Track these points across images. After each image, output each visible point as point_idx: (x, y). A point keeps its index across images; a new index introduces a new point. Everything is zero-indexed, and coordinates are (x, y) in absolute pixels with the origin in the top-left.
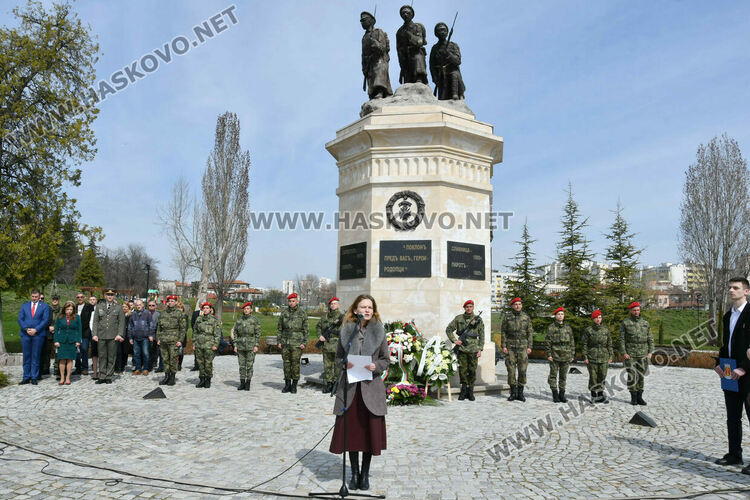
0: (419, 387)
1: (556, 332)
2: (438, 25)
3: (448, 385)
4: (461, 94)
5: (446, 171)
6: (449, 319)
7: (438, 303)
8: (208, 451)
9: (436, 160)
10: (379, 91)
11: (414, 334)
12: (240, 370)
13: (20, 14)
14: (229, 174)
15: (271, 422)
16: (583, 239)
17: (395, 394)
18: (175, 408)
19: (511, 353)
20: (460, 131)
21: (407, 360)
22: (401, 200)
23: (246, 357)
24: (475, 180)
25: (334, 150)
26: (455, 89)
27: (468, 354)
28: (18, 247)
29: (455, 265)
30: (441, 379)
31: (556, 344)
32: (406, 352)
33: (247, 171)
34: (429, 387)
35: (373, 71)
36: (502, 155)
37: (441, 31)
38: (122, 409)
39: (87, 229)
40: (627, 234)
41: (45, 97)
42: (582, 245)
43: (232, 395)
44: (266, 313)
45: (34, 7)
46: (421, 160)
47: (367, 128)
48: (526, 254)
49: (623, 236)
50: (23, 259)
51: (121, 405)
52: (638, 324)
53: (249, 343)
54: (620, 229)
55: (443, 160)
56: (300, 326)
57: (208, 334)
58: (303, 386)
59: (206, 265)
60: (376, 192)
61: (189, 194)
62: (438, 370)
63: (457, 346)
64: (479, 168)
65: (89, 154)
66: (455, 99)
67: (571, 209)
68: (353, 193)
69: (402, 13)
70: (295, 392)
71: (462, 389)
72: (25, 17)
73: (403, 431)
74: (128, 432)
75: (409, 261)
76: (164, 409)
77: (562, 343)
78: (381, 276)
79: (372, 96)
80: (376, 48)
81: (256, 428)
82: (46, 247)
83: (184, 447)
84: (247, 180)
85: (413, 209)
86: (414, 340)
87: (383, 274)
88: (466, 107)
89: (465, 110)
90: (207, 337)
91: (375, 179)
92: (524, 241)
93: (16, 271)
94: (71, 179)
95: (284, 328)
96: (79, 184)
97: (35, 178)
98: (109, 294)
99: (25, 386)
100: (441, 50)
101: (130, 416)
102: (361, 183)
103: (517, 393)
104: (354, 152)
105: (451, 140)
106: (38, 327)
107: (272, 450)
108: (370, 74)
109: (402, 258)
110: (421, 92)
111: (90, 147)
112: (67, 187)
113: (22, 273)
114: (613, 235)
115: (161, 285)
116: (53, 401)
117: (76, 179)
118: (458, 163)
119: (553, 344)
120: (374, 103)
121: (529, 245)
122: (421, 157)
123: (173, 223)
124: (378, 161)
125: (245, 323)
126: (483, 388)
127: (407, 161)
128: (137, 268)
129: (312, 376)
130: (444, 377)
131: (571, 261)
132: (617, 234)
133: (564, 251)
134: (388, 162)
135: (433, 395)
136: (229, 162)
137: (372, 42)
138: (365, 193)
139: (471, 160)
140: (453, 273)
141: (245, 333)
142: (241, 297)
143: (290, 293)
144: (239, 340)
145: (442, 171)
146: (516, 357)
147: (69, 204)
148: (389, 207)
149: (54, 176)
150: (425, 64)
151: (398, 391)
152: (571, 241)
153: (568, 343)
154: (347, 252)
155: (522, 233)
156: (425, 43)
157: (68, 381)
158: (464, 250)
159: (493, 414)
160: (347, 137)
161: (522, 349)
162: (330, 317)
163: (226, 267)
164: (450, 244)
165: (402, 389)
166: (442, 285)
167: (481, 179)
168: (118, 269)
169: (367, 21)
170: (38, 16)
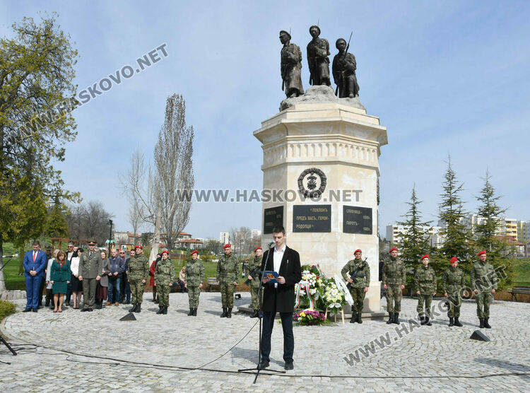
0: (320, 312)
1: (422, 273)
2: (338, 40)
3: (342, 312)
4: (355, 92)
5: (343, 153)
6: (344, 263)
7: (336, 251)
8: (171, 350)
9: (335, 145)
10: (294, 92)
11: (318, 274)
12: (190, 301)
13: (17, 28)
14: (176, 144)
15: (213, 334)
16: (459, 201)
17: (303, 317)
18: (144, 326)
19: (390, 288)
20: (353, 124)
21: (312, 293)
22: (309, 175)
23: (194, 291)
24: (365, 159)
25: (259, 136)
26: (351, 89)
27: (357, 289)
28: (17, 209)
29: (349, 223)
30: (337, 307)
31: (422, 282)
32: (312, 287)
33: (191, 143)
34: (328, 313)
35: (289, 76)
36: (387, 139)
37: (341, 45)
38: (107, 327)
39: (68, 194)
40: (494, 197)
41: (36, 91)
42: (457, 205)
43: (184, 319)
44: (206, 260)
45: (28, 22)
46: (324, 145)
47: (284, 121)
48: (414, 212)
49: (490, 198)
50: (21, 218)
51: (105, 324)
52: (484, 268)
53: (196, 280)
54: (488, 193)
55: (341, 145)
56: (233, 268)
57: (166, 274)
58: (236, 313)
59: (159, 221)
60: (290, 169)
61: (145, 163)
62: (334, 300)
63: (350, 284)
64: (368, 150)
65: (71, 136)
66: (351, 97)
67: (450, 176)
68: (273, 170)
69: (311, 31)
70: (230, 317)
71: (353, 315)
72: (21, 31)
73: (305, 341)
74: (116, 340)
75: (315, 220)
76: (137, 327)
77: (426, 282)
78: (294, 231)
79: (289, 95)
80: (291, 59)
81: (203, 338)
82: (38, 208)
83: (155, 348)
84: (191, 150)
85: (318, 182)
86: (318, 278)
87: (296, 230)
88: (359, 104)
89: (358, 106)
90: (166, 277)
91: (290, 159)
92: (412, 202)
93: (15, 226)
94: (57, 156)
95: (221, 270)
96: (64, 159)
97: (29, 155)
98: (91, 245)
99: (29, 313)
100: (341, 60)
101: (113, 330)
102: (279, 162)
103: (394, 318)
104: (275, 138)
105: (347, 130)
106: (38, 269)
107: (215, 350)
108: (287, 78)
109: (310, 218)
110: (325, 92)
111: (72, 131)
112: (54, 162)
113: (19, 228)
114: (483, 197)
115: (116, 236)
116: (55, 322)
117: (61, 155)
118: (352, 147)
119: (420, 282)
120: (290, 101)
121: (417, 206)
122: (324, 143)
123: (132, 187)
124: (292, 146)
125: (193, 266)
126: (370, 315)
127: (313, 146)
128: (96, 221)
129: (243, 306)
130: (339, 305)
131: (450, 218)
132: (486, 197)
133: (445, 210)
134: (299, 146)
135: (331, 319)
136: (177, 135)
137: (288, 55)
138: (282, 170)
139: (361, 145)
140: (347, 229)
141: (193, 273)
142: (184, 246)
143: (227, 243)
144: (189, 278)
145: (339, 153)
146: (393, 291)
147: (55, 175)
148: (300, 180)
149: (44, 153)
150: (328, 70)
151: (305, 316)
152: (450, 202)
153: (431, 281)
154: (269, 213)
155: (411, 196)
156: (328, 54)
157: (60, 309)
158: (356, 212)
159: (372, 332)
160: (268, 128)
161: (398, 286)
162: (255, 261)
163: (174, 222)
164: (345, 208)
165: (308, 314)
166: (339, 238)
167: (370, 158)
168: (80, 222)
169: (285, 38)
170: (30, 29)
